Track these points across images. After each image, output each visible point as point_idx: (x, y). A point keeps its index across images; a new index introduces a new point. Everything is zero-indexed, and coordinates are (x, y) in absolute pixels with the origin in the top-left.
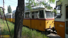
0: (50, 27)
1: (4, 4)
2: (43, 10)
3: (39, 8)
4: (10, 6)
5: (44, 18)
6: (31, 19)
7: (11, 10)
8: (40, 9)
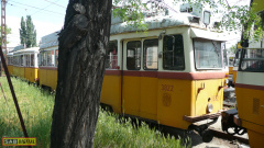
0: (208, 112)
1: (3, 9)
2: (178, 31)
3: (164, 25)
4: (29, 18)
5: (184, 69)
6: (122, 73)
7: (35, 34)
8: (165, 29)
